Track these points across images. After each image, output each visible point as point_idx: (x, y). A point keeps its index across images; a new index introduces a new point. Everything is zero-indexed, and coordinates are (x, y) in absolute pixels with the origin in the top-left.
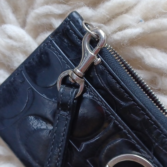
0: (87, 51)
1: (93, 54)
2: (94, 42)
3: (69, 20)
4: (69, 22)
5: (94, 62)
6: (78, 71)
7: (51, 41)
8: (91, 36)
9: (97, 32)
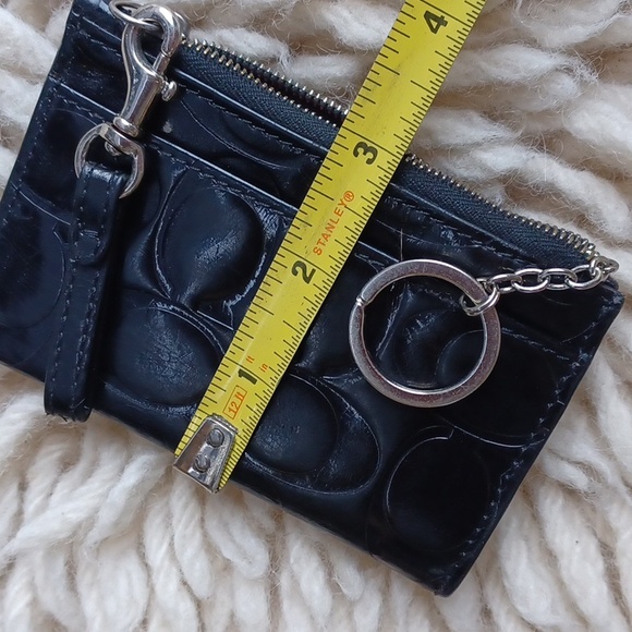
0: (137, 67)
1: (154, 74)
2: (150, 41)
3: (77, 15)
4: (82, 21)
5: (161, 95)
6: (125, 123)
7: (58, 86)
8: (140, 30)
9: (154, 15)
